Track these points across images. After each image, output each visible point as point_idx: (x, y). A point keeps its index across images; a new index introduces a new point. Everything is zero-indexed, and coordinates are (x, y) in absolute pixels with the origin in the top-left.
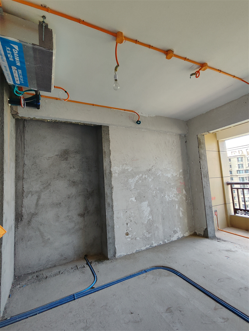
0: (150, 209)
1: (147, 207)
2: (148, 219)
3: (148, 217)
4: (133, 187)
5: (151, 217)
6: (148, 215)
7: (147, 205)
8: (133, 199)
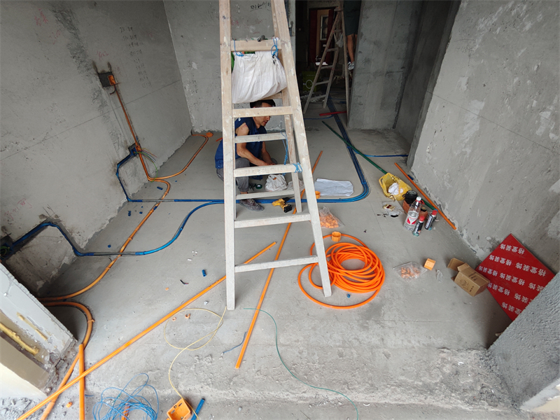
0: (478, 127)
1: (476, 117)
2: (464, 150)
3: (465, 147)
4: (477, 46)
5: (470, 151)
6: (467, 140)
7: (477, 113)
8: (464, 80)
